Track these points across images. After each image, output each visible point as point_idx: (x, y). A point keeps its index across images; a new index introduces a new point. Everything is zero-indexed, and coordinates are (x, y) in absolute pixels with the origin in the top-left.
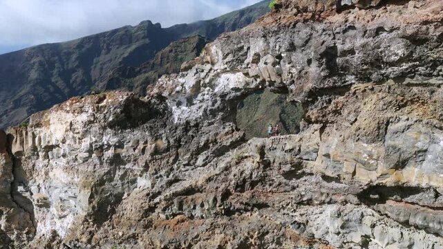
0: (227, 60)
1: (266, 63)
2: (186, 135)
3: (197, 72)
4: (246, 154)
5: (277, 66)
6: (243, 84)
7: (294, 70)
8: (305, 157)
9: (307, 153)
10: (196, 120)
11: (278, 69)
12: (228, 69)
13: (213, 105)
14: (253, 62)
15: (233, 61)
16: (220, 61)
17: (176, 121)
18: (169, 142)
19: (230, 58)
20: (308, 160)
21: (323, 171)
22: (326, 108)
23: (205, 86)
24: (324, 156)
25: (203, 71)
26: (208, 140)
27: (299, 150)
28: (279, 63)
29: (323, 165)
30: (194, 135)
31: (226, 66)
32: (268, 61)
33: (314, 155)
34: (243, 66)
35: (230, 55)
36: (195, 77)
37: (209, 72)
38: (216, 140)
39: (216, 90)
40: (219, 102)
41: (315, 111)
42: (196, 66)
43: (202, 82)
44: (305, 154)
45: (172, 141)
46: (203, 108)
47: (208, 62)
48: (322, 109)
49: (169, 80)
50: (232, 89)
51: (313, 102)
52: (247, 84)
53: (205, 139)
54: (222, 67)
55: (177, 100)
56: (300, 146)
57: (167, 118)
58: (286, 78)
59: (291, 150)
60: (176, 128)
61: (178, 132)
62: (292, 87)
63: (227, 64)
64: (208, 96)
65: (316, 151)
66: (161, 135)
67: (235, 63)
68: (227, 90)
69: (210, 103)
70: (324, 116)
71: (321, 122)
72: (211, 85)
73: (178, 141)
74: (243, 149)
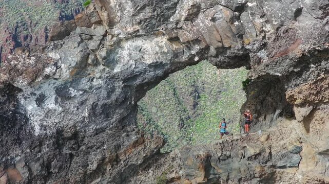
0: (141, 16)
1: (213, 20)
2: (60, 154)
3: (82, 41)
4: (173, 175)
5: (236, 23)
6: (169, 56)
7: (268, 27)
8: (279, 164)
9: (283, 156)
10: (75, 126)
11: (238, 28)
12: (141, 32)
13: (109, 96)
14: (187, 19)
15: (151, 18)
16: (126, 18)
17: (37, 131)
18: (30, 170)
19: (147, 13)
20: (284, 167)
21: (320, 177)
22: (322, 80)
23: (96, 63)
24: (320, 154)
25: (91, 38)
26: (103, 159)
27: (270, 153)
28: (238, 18)
29: (320, 168)
30: (74, 153)
31: (137, 27)
32: (218, 16)
33: (296, 158)
34: (170, 26)
35: (148, 9)
36: (80, 49)
37: (103, 39)
38: (117, 156)
39: (117, 70)
40: (118, 91)
41: (304, 87)
42: (78, 30)
43: (92, 57)
44: (281, 159)
45: (36, 167)
46: (90, 102)
47: (100, 23)
48: (316, 82)
49: (29, 57)
50: (150, 66)
51: (299, 74)
52: (176, 55)
53: (99, 157)
54: (130, 29)
55: (38, 93)
56: (270, 148)
57: (21, 128)
58: (251, 41)
59: (257, 156)
60: (41, 144)
61: (45, 149)
62: (263, 54)
63: (140, 23)
64: (100, 81)
65: (298, 151)
66: (12, 159)
67: (154, 22)
68: (141, 67)
69: (104, 93)
70: (318, 93)
71: (311, 103)
72: (109, 61)
73: (47, 166)
74: (164, 168)
